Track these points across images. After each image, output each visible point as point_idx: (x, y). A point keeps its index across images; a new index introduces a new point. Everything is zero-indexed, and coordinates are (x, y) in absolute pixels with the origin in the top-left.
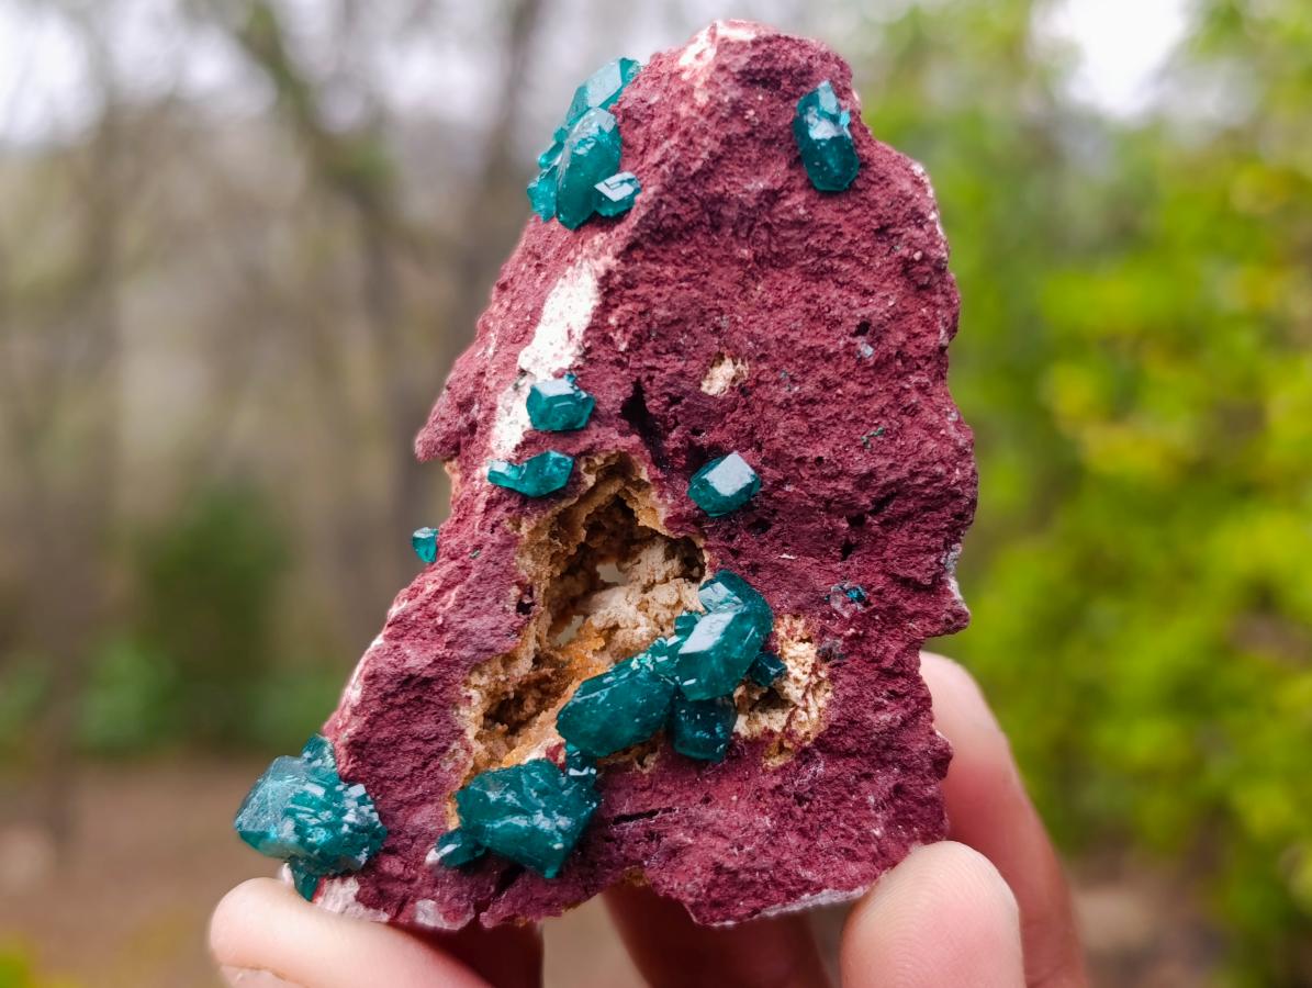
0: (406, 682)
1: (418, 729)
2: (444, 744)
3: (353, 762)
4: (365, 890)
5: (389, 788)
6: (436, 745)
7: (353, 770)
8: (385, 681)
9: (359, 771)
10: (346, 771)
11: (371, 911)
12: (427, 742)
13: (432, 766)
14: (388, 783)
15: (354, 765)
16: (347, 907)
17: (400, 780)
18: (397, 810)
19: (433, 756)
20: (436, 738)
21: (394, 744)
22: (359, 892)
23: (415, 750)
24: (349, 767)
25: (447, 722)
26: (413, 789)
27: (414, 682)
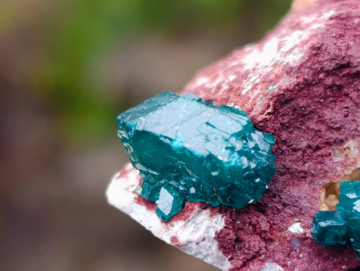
0: (341, 67)
1: (328, 114)
2: (342, 137)
3: (269, 114)
4: (227, 231)
5: (283, 153)
6: (336, 135)
7: (265, 120)
8: (327, 57)
9: (269, 124)
10: (260, 118)
11: (221, 253)
12: (330, 128)
13: (323, 151)
14: (284, 148)
15: (267, 117)
16: (204, 240)
17: (295, 150)
18: (282, 174)
19: (328, 144)
20: (338, 129)
21: (303, 116)
22: (222, 231)
23: (317, 131)
24: (264, 116)
25: (354, 120)
26: (300, 163)
27: (346, 71)
